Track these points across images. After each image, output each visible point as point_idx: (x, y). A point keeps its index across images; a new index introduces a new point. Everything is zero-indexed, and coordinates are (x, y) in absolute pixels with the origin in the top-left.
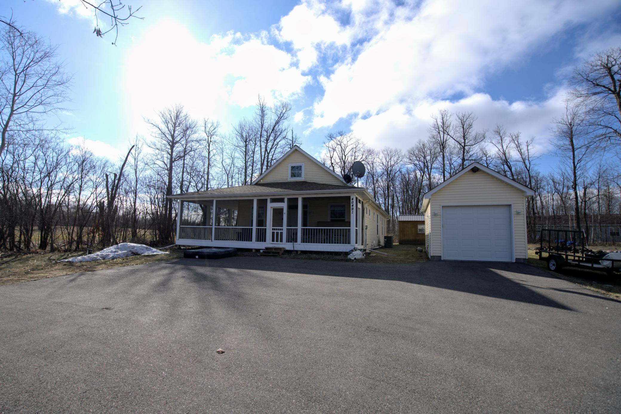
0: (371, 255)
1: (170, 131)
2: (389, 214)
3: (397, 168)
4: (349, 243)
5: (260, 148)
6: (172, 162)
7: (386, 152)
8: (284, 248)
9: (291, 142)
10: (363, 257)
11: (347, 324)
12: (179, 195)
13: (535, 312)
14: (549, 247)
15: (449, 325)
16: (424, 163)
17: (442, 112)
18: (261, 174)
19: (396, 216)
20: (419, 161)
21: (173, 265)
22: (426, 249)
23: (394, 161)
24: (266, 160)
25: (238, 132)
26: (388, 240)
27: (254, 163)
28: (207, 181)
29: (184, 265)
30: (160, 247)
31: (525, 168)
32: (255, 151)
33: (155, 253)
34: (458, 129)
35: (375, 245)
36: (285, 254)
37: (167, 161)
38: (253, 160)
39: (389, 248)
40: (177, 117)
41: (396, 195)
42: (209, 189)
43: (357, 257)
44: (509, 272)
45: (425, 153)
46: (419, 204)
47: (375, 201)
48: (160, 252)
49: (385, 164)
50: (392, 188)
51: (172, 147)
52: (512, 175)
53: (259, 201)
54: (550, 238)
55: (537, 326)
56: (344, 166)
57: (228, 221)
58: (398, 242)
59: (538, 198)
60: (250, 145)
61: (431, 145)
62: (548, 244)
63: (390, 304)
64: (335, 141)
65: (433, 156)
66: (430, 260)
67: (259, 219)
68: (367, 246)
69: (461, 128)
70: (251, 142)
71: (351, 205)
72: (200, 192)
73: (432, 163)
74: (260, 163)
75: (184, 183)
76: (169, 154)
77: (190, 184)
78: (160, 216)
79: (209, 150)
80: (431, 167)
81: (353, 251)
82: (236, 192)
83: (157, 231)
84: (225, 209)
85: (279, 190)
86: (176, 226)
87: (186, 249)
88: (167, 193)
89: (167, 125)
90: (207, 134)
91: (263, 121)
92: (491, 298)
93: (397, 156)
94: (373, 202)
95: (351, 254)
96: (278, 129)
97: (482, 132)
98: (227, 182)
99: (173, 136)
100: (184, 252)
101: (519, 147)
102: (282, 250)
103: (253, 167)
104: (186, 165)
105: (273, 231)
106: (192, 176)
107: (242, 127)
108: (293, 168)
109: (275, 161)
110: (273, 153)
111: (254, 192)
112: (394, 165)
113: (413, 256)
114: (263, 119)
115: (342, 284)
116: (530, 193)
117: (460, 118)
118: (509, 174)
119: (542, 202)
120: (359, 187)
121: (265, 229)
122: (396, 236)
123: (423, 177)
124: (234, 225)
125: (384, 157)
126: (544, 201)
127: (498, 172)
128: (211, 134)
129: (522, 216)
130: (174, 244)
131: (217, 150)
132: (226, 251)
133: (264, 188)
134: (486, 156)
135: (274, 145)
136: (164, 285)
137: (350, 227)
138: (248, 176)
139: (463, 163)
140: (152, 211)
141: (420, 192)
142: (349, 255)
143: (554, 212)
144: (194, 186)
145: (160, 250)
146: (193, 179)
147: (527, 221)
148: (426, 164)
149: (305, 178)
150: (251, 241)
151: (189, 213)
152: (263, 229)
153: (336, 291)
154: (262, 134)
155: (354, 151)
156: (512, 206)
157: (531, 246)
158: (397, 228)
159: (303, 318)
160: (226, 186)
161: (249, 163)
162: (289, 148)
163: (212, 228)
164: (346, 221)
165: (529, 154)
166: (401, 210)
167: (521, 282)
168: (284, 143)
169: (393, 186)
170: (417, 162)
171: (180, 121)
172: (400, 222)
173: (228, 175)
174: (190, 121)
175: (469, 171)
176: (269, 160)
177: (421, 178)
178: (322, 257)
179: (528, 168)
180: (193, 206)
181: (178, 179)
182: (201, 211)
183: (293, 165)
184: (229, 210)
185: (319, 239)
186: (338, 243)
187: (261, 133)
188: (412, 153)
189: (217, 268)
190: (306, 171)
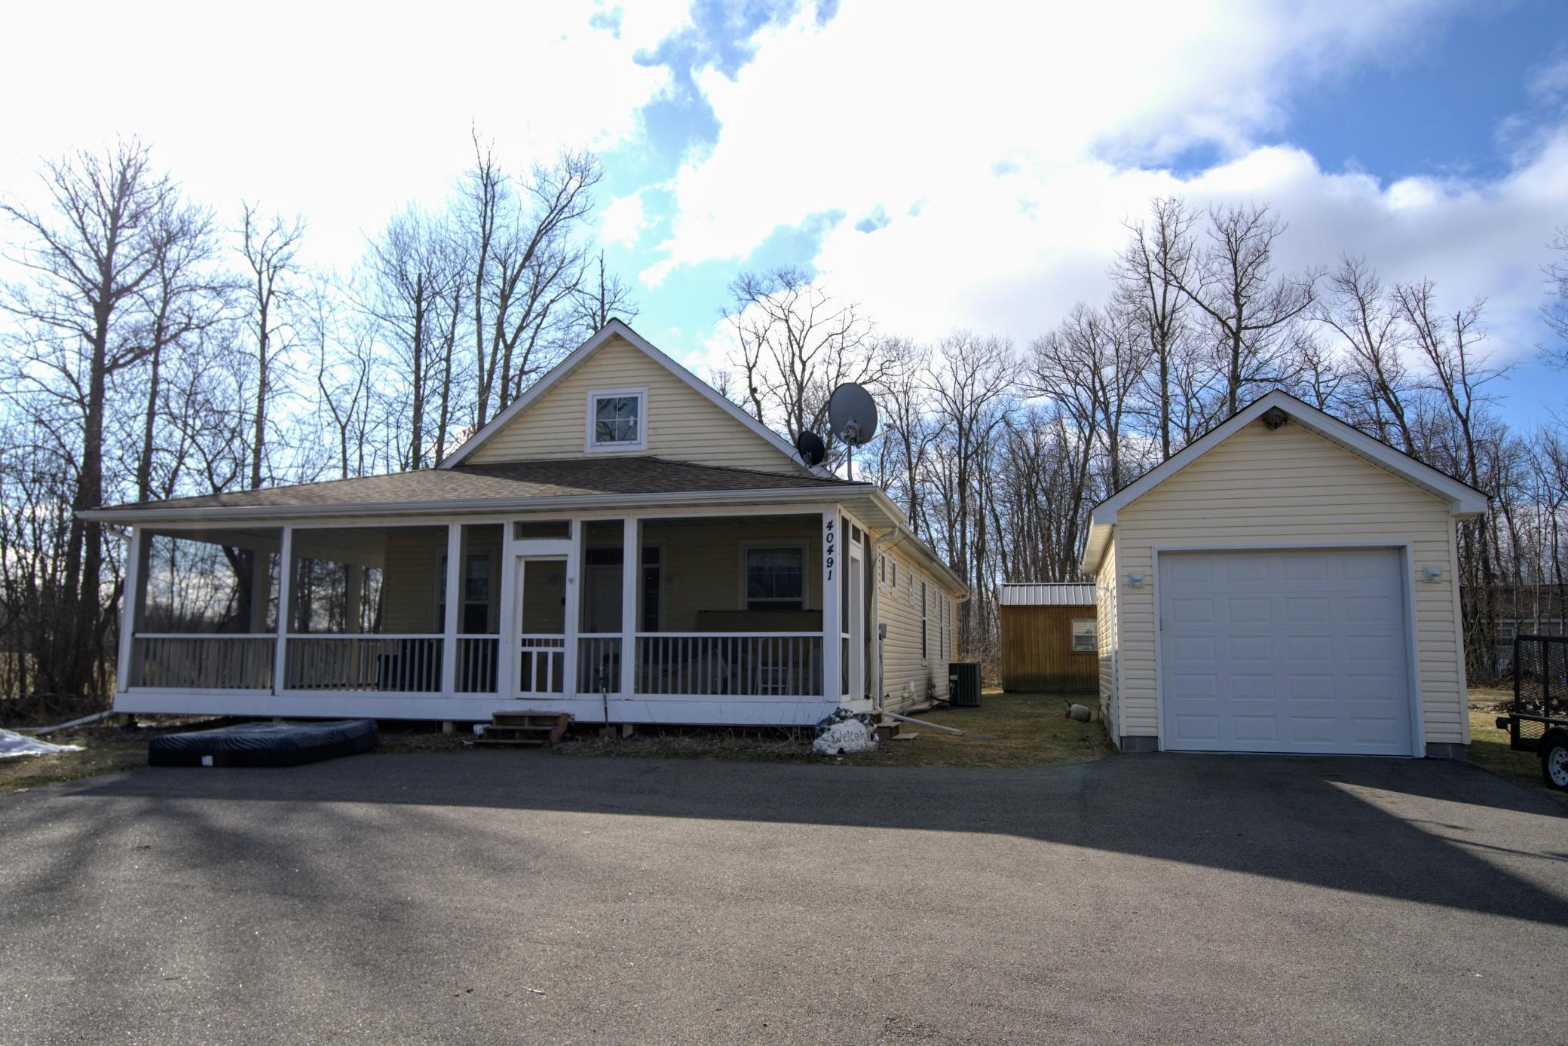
0: (900, 736)
1: (94, 241)
2: (965, 579)
3: (992, 406)
4: (818, 691)
5: (474, 327)
6: (100, 369)
7: (957, 351)
8: (568, 716)
9: (596, 305)
10: (871, 744)
11: (810, 1010)
12: (134, 506)
13: (1503, 945)
14: (1546, 700)
15: (1193, 1001)
16: (1094, 392)
17: (1162, 204)
18: (481, 425)
19: (991, 587)
20: (1077, 384)
21: (97, 800)
22: (1103, 708)
23: (986, 382)
24: (499, 372)
25: (388, 262)
26: (964, 677)
27: (451, 385)
28: (257, 453)
29: (149, 795)
30: (42, 725)
31: (1452, 411)
32: (456, 337)
33: (15, 753)
34: (1215, 266)
35: (916, 698)
36: (572, 739)
37: (80, 368)
38: (448, 370)
39: (967, 706)
40: (125, 187)
41: (993, 510)
42: (265, 485)
43: (849, 746)
44: (1406, 796)
45: (1098, 354)
46: (1077, 543)
47: (916, 529)
48: (37, 748)
49: (950, 392)
50: (975, 484)
51: (103, 311)
52: (1409, 441)
53: (469, 532)
54: (1546, 668)
55: (1517, 1002)
56: (799, 400)
57: (344, 609)
58: (998, 685)
59: (1502, 519)
60: (433, 314)
61: (1118, 325)
62: (1540, 689)
63: (972, 926)
64: (767, 305)
65: (1125, 366)
66: (1118, 753)
67: (471, 602)
68: (885, 702)
69: (1227, 261)
70: (438, 299)
71: (826, 546)
72: (224, 498)
73: (1122, 391)
74: (473, 385)
75: (154, 458)
76: (88, 336)
77: (180, 462)
78: (43, 593)
79: (263, 326)
80: (1119, 406)
81: (834, 722)
82: (376, 498)
83: (29, 657)
84: (331, 565)
85: (550, 489)
86: (116, 634)
87: (158, 730)
88: (77, 500)
89: (81, 218)
90: (253, 263)
91: (488, 221)
92: (1343, 894)
93: (997, 366)
94: (907, 537)
95: (825, 735)
96: (546, 255)
97: (1303, 279)
98: (340, 456)
99: (105, 265)
100: (152, 742)
101: (1430, 335)
102: (561, 721)
103: (445, 397)
104: (163, 386)
105: (527, 649)
106: (189, 431)
107: (401, 242)
108: (603, 405)
109: (533, 376)
110: (527, 345)
111: (451, 496)
112: (983, 398)
113: (1055, 736)
114: (489, 214)
115: (792, 850)
116: (1471, 504)
117: (1225, 226)
118: (1394, 432)
119: (1515, 537)
120: (856, 478)
121: (495, 642)
122: (992, 661)
123: (1088, 441)
124: (366, 625)
125: (948, 368)
126: (1523, 530)
127: (1353, 427)
128: (274, 261)
129: (1445, 586)
130: (104, 709)
131: (298, 326)
132: (332, 733)
133: (490, 480)
134: (1315, 369)
135: (533, 315)
136: (53, 889)
137: (821, 629)
138: (428, 432)
139: (1233, 393)
140: (6, 572)
141: (1077, 498)
142: (818, 736)
143: (1558, 570)
144: (200, 472)
145: (42, 737)
146: (194, 441)
147: (1464, 606)
148: (1100, 393)
149: (651, 445)
150: (438, 689)
151: (177, 580)
152: (485, 641)
153: (769, 881)
154: (484, 272)
155: (837, 346)
156: (1410, 551)
157: (1480, 696)
158: (995, 631)
159: (641, 992)
160: (337, 474)
161: (430, 383)
162: (588, 327)
163: (274, 642)
164: (807, 606)
165: (1466, 358)
166: (1010, 565)
167: (1449, 833)
168: (570, 310)
169: (981, 474)
170: (1067, 388)
171: (138, 205)
172: (1011, 612)
173: (343, 428)
174: (179, 209)
175: (1252, 424)
176: (512, 372)
177: (1082, 448)
178: (717, 745)
179: (1462, 410)
180: (192, 550)
181: (129, 440)
182: (229, 573)
183: (607, 394)
184: (347, 568)
185: (705, 677)
186: (775, 692)
187: (482, 266)
188: (1049, 352)
189: (291, 804)
190: (653, 418)
